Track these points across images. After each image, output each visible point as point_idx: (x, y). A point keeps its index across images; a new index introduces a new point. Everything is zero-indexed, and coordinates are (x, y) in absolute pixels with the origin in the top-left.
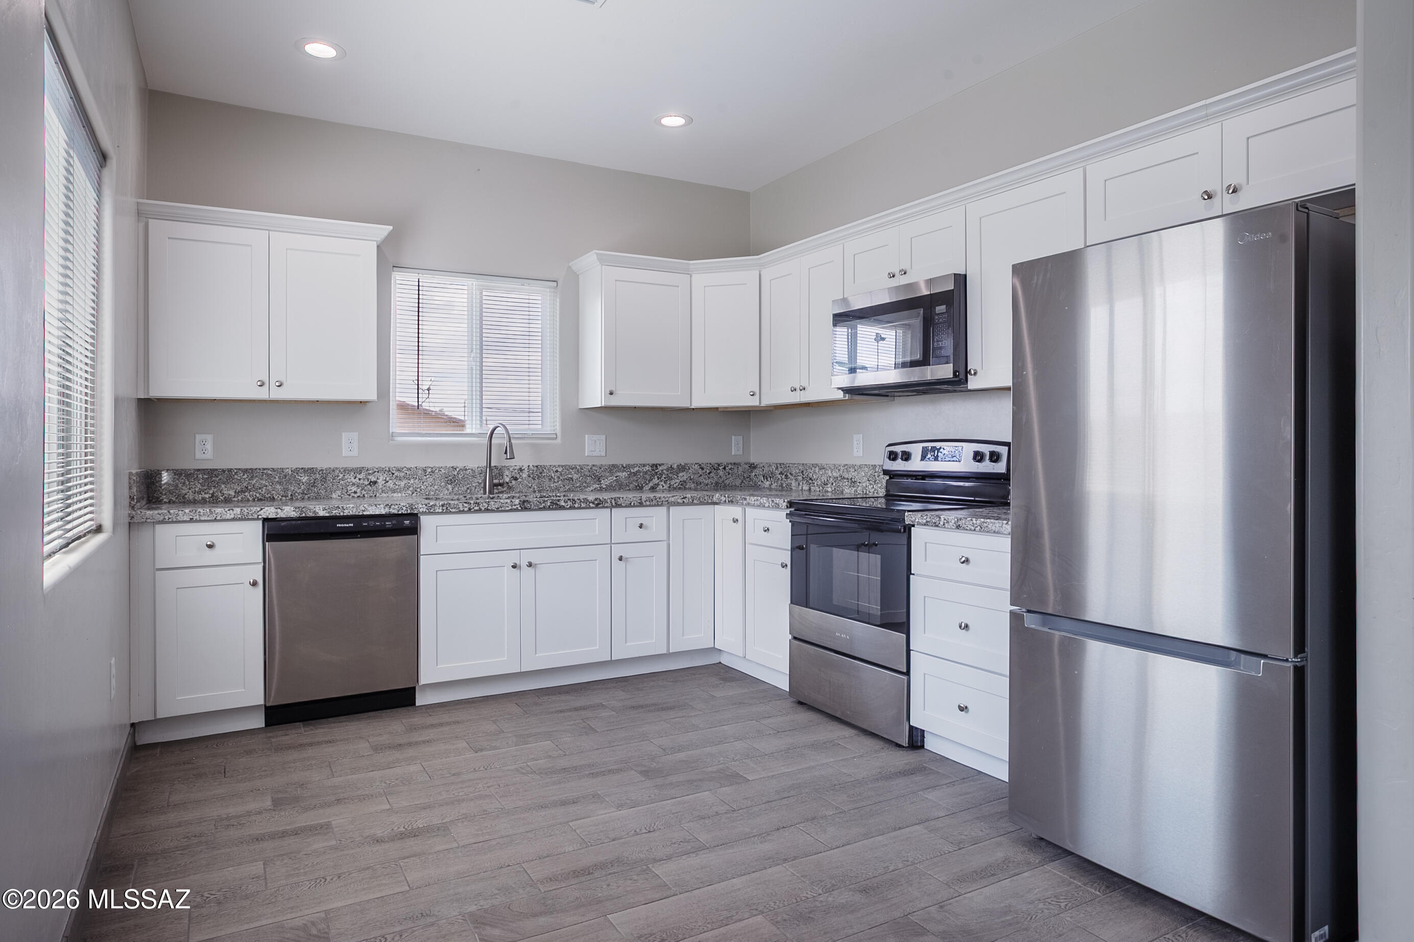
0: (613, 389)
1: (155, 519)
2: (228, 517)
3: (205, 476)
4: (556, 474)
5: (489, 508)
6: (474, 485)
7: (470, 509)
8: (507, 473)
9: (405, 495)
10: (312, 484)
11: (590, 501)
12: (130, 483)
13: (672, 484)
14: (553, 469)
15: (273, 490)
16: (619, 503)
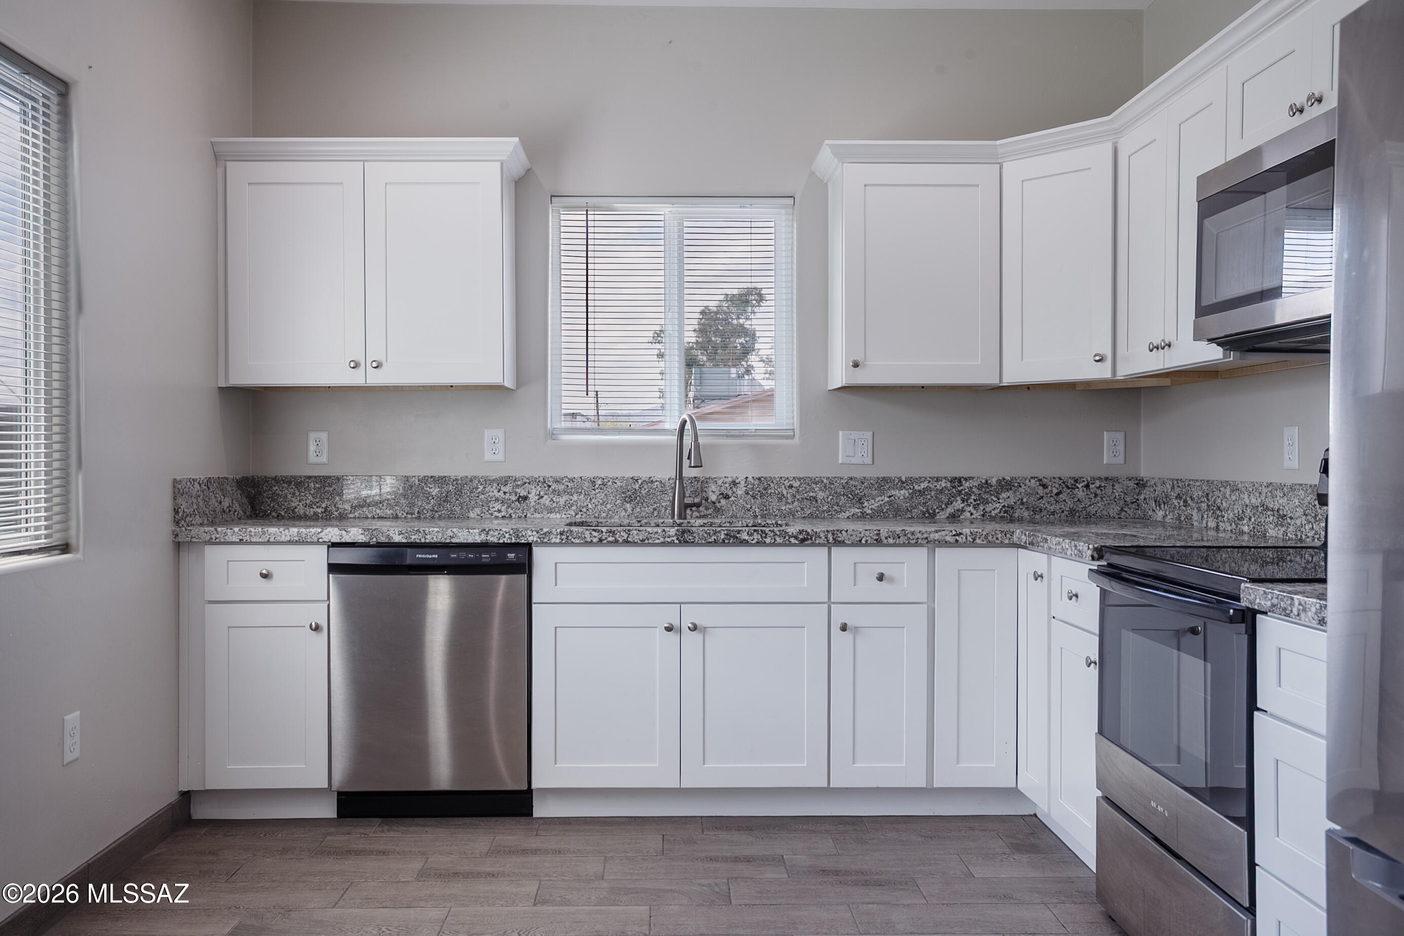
0: (859, 358)
1: (200, 539)
2: (283, 539)
3: (317, 486)
4: (791, 491)
5: (629, 539)
6: (663, 504)
7: (601, 540)
8: (713, 487)
9: (565, 516)
10: (444, 499)
11: (790, 534)
12: (174, 493)
13: (988, 510)
14: (785, 483)
15: (396, 505)
16: (840, 539)
